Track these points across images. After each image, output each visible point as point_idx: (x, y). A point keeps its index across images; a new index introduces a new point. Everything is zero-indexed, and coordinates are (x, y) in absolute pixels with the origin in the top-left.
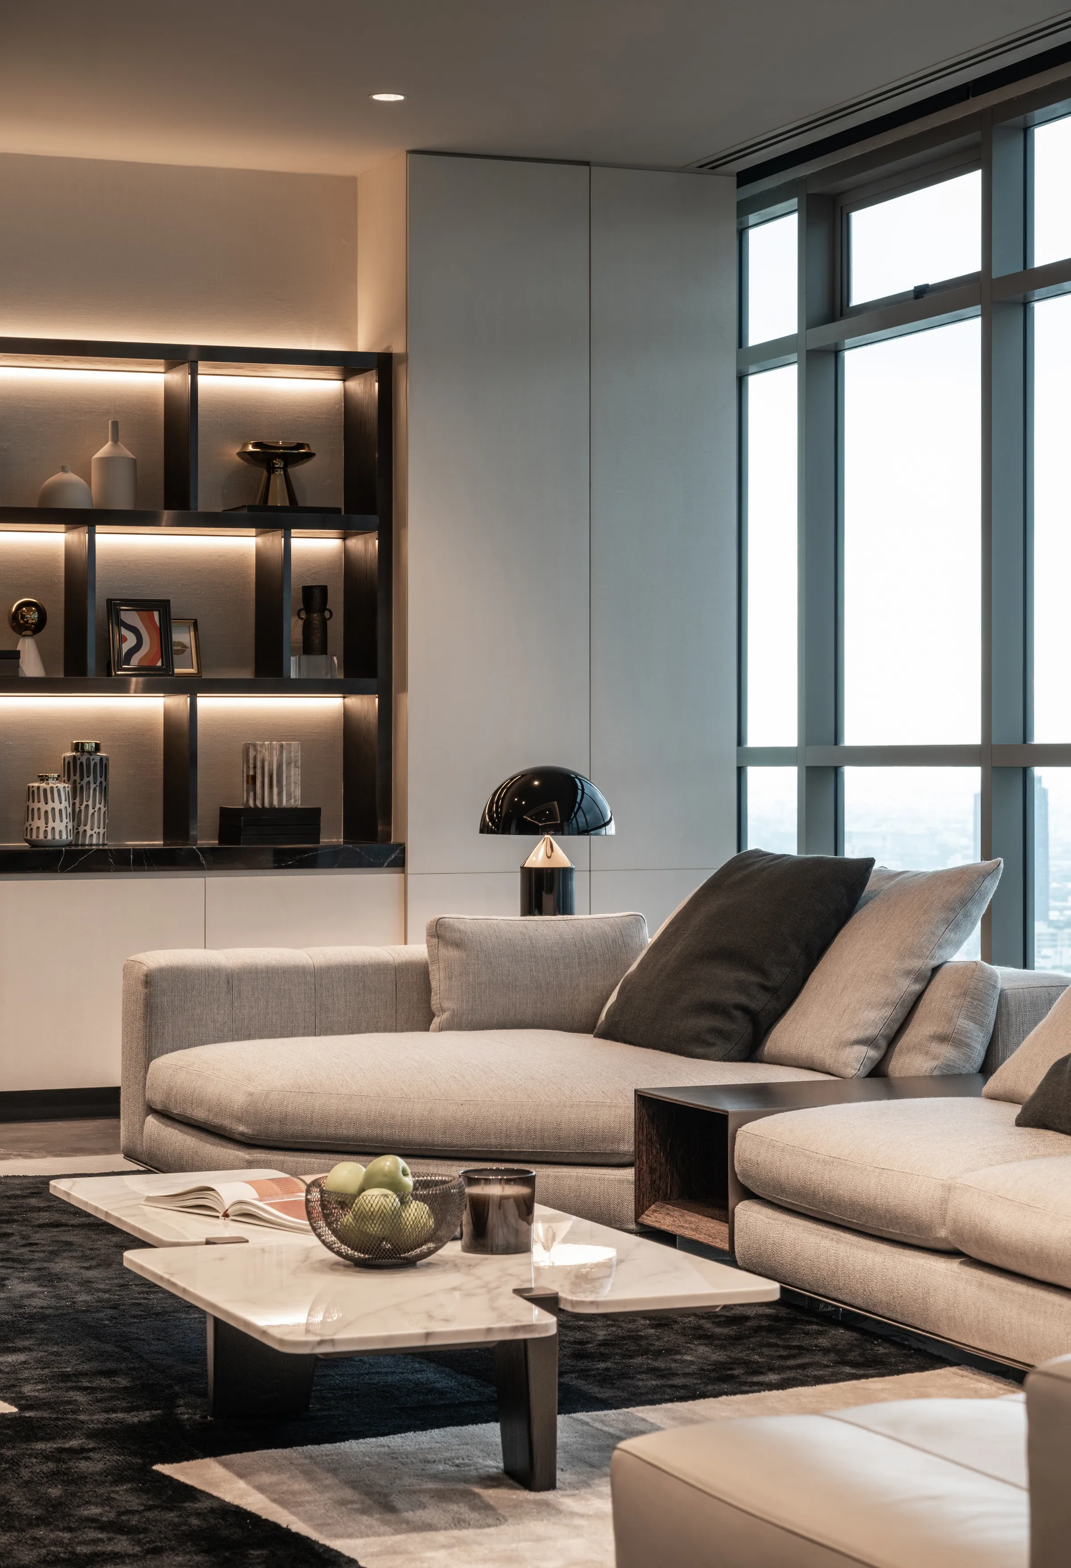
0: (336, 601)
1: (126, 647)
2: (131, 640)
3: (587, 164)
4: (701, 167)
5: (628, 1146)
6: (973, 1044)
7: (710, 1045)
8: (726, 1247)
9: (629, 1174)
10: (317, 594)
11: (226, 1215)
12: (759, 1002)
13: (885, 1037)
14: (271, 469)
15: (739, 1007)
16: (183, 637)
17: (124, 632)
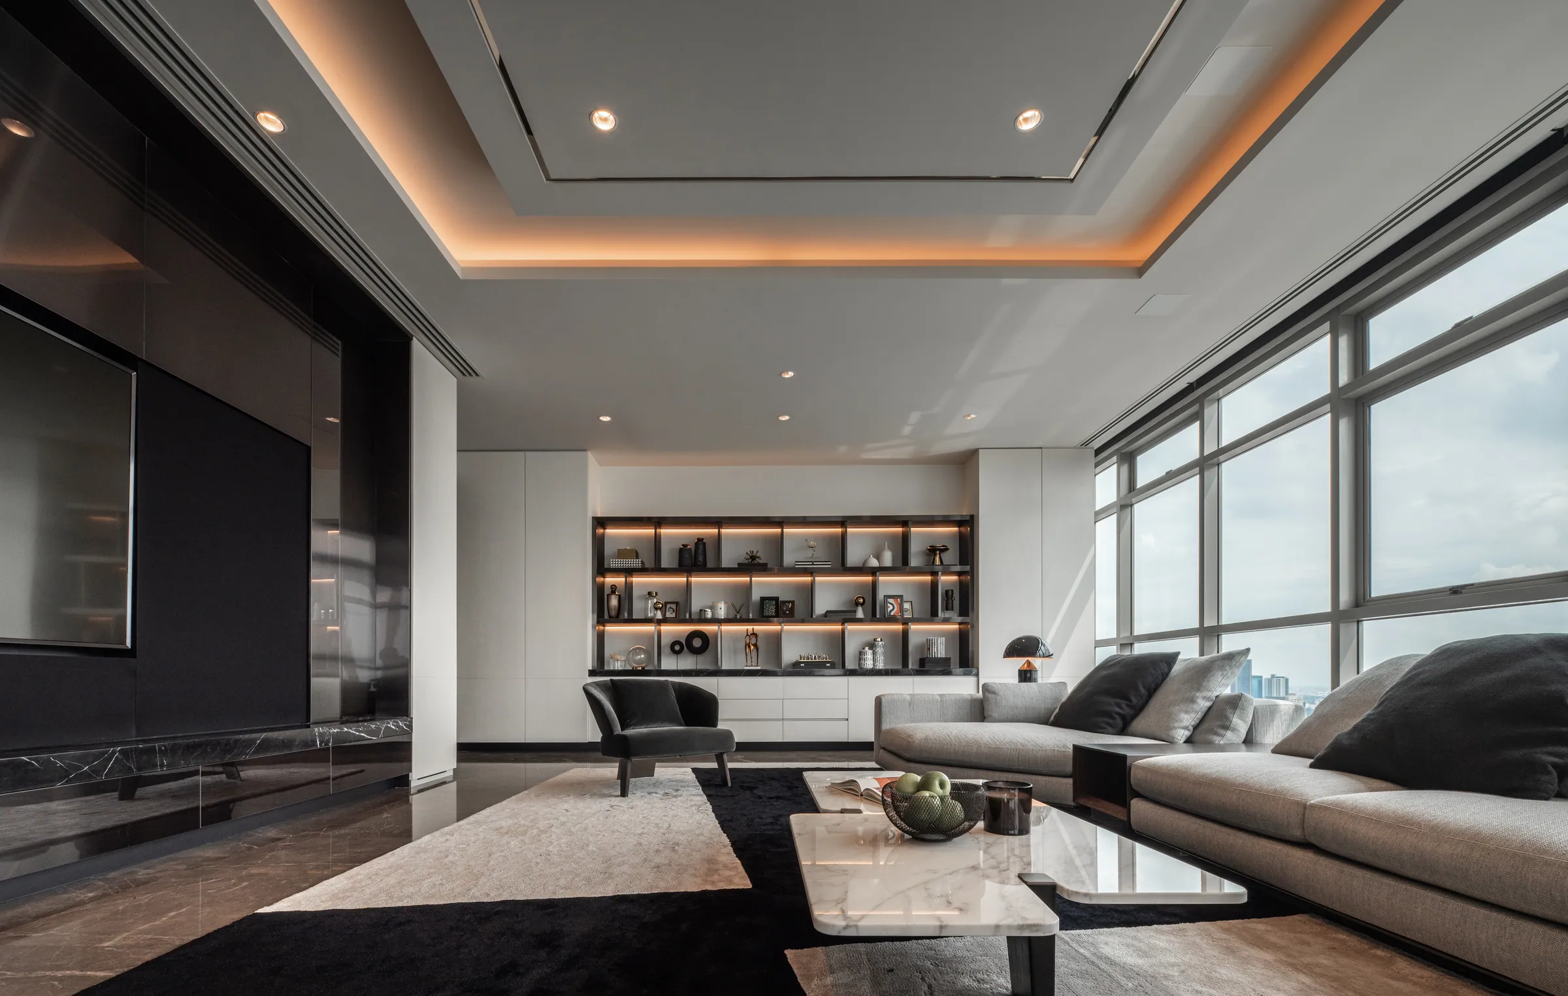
0: (956, 595)
1: (889, 610)
2: (891, 607)
3: (1041, 448)
4: (1082, 445)
5: (1069, 768)
6: (1240, 729)
7: (1105, 728)
8: (1126, 819)
9: (1070, 781)
10: (950, 593)
11: (862, 795)
12: (1127, 711)
13: (1193, 726)
14: (935, 555)
15: (1118, 714)
16: (907, 606)
17: (889, 605)
